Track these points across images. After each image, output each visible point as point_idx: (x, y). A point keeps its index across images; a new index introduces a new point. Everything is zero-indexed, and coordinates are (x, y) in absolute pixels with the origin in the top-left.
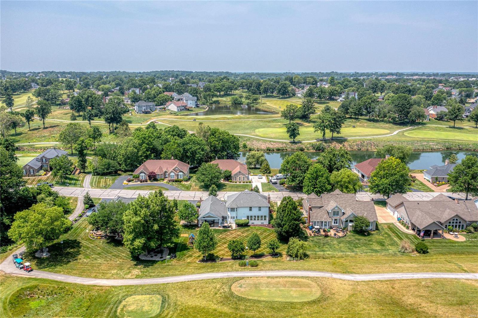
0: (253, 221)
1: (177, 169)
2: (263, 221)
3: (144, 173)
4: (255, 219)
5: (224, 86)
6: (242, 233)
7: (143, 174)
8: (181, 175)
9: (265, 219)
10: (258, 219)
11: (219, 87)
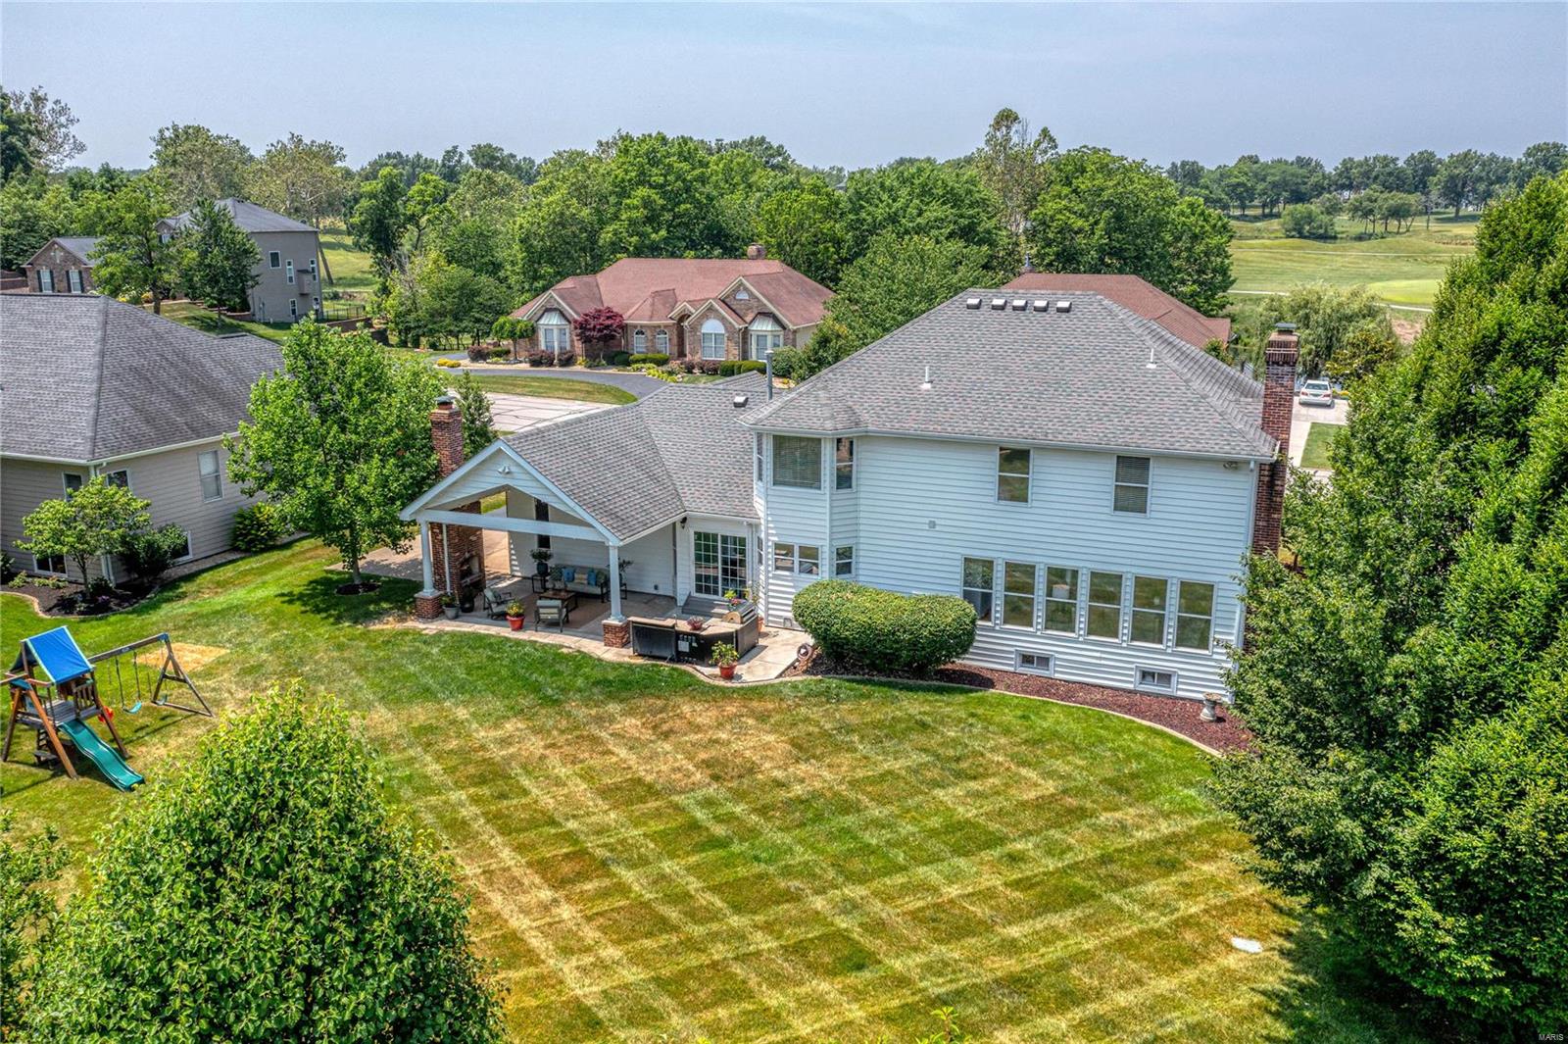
0: (1035, 638)
1: (743, 296)
2: (1162, 656)
3: (562, 314)
4: (1060, 617)
5: (1264, 180)
6: (802, 749)
7: (552, 320)
8: (761, 338)
9: (1194, 633)
10: (1103, 624)
11: (1243, 179)
